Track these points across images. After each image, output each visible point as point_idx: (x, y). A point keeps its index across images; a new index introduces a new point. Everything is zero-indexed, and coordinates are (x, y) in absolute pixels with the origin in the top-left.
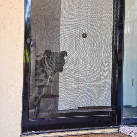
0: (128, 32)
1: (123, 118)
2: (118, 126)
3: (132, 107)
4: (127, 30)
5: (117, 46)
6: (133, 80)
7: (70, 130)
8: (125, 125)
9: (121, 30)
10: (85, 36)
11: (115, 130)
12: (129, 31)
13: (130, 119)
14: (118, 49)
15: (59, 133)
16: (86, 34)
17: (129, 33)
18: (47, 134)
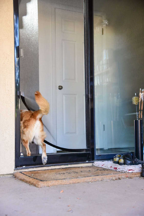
0: (97, 83)
1: (97, 154)
2: (92, 161)
3: (104, 149)
4: (97, 82)
5: (89, 95)
6: (104, 125)
7: (53, 165)
8: (98, 160)
9: (91, 82)
10: (61, 88)
11: (90, 164)
12: (99, 83)
13: (102, 155)
14: (90, 97)
15: (45, 167)
16: (62, 87)
17: (99, 85)
18: (35, 168)
